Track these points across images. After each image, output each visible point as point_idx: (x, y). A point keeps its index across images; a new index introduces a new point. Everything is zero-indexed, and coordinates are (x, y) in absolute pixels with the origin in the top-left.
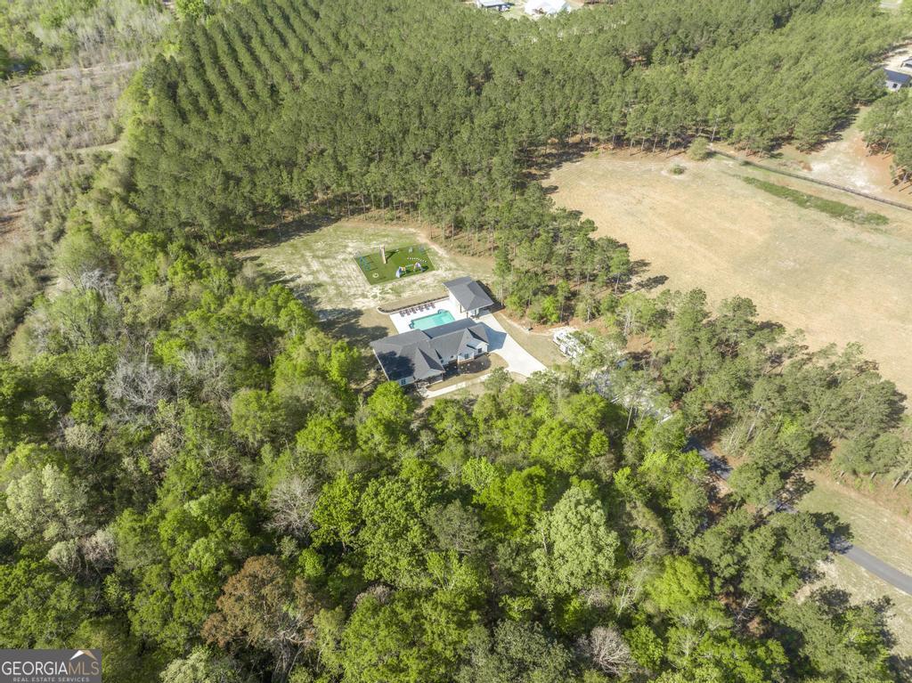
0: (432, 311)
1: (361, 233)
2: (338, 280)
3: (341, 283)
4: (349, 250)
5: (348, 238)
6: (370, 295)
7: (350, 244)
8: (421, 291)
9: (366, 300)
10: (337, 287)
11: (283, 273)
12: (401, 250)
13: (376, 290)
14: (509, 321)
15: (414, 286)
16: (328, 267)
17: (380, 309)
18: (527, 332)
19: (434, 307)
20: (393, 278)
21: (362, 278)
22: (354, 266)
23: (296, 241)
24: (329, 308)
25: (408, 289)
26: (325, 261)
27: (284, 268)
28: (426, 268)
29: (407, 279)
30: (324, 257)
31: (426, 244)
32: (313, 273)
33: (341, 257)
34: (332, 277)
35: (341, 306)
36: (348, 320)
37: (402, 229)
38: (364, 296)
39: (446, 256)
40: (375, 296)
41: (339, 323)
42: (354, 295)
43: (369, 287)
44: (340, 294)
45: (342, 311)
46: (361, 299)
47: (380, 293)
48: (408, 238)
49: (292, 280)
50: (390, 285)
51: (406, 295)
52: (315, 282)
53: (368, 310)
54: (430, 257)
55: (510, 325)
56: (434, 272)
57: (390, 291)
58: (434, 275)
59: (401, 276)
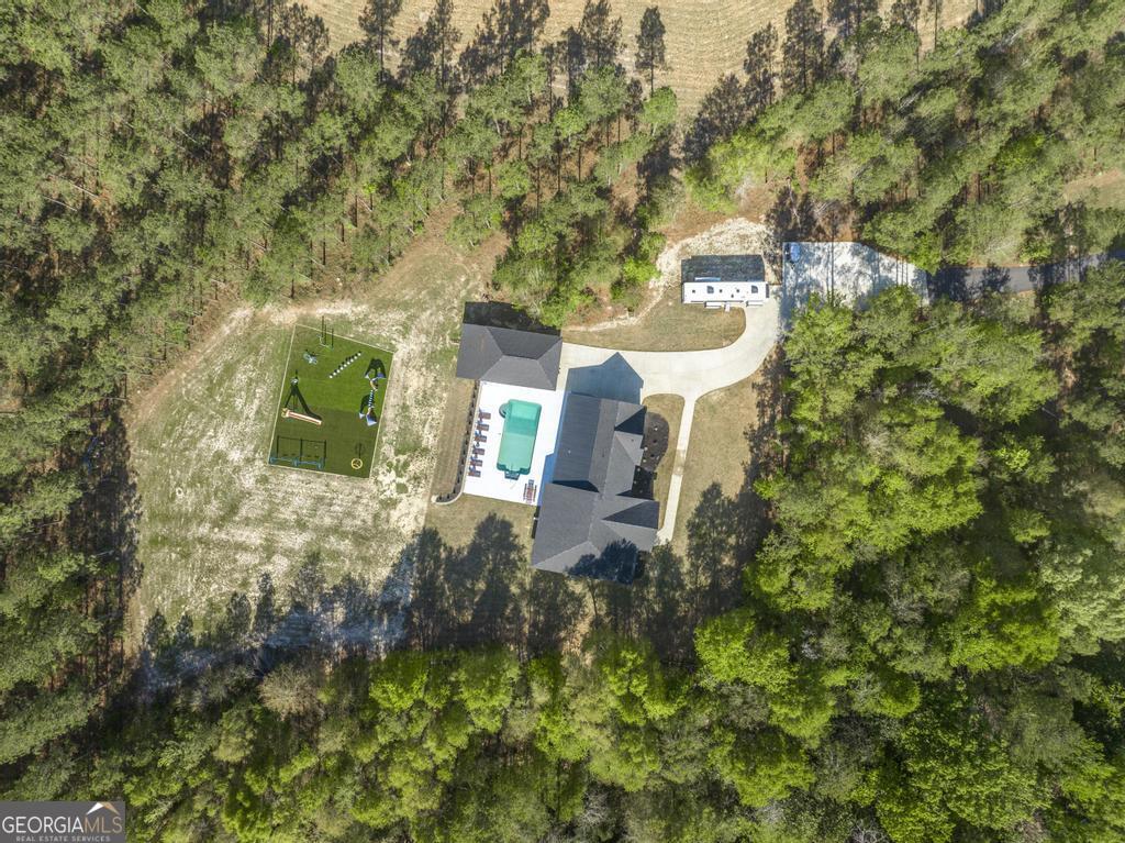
0: (496, 425)
1: (192, 408)
2: (317, 521)
3: (328, 521)
4: (235, 456)
5: (194, 441)
6: (392, 492)
7: (221, 444)
8: (435, 411)
9: (400, 506)
10: (335, 530)
11: (237, 602)
12: (295, 372)
13: (388, 479)
14: (593, 329)
15: (415, 412)
16: (267, 518)
17: (440, 499)
18: (633, 321)
19: (488, 416)
20: (372, 434)
21: (337, 482)
22: (294, 476)
23: (143, 534)
24: (384, 572)
25: (416, 428)
26: (243, 512)
27: (219, 589)
28: (379, 365)
29: (389, 413)
30: (233, 509)
31: (303, 319)
32: (269, 550)
33: (248, 481)
34: (301, 525)
35: (395, 551)
36: (437, 559)
37: (226, 330)
38: (390, 504)
39: (363, 308)
40: (402, 488)
41: (433, 576)
42: (376, 517)
43: (369, 483)
44: (360, 538)
45: (407, 555)
46: (395, 514)
47: (399, 475)
48: (261, 338)
49: (268, 592)
50: (388, 450)
51: (429, 439)
52: (300, 560)
53: (428, 517)
54: (350, 337)
55: (602, 334)
56: (395, 358)
57: (402, 458)
58: (405, 364)
59: (373, 417)
